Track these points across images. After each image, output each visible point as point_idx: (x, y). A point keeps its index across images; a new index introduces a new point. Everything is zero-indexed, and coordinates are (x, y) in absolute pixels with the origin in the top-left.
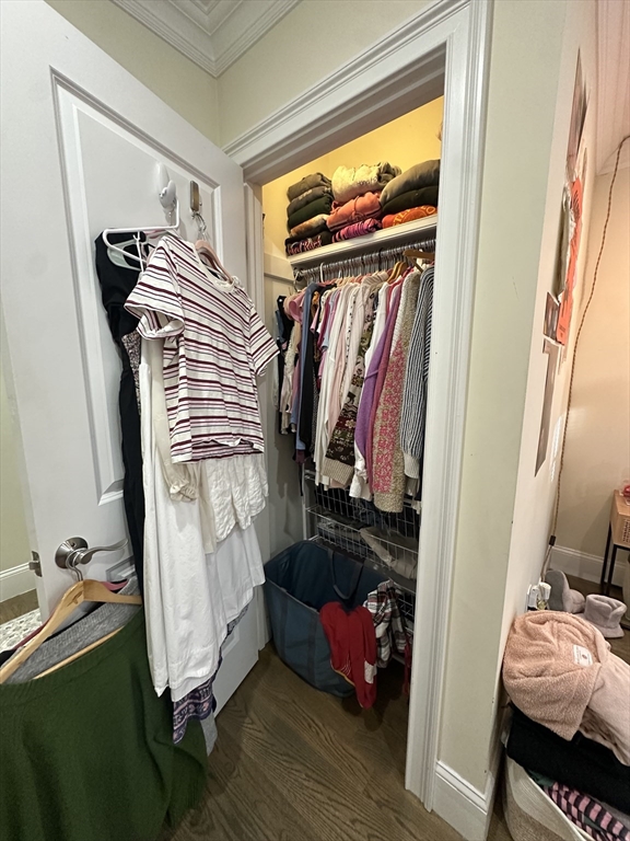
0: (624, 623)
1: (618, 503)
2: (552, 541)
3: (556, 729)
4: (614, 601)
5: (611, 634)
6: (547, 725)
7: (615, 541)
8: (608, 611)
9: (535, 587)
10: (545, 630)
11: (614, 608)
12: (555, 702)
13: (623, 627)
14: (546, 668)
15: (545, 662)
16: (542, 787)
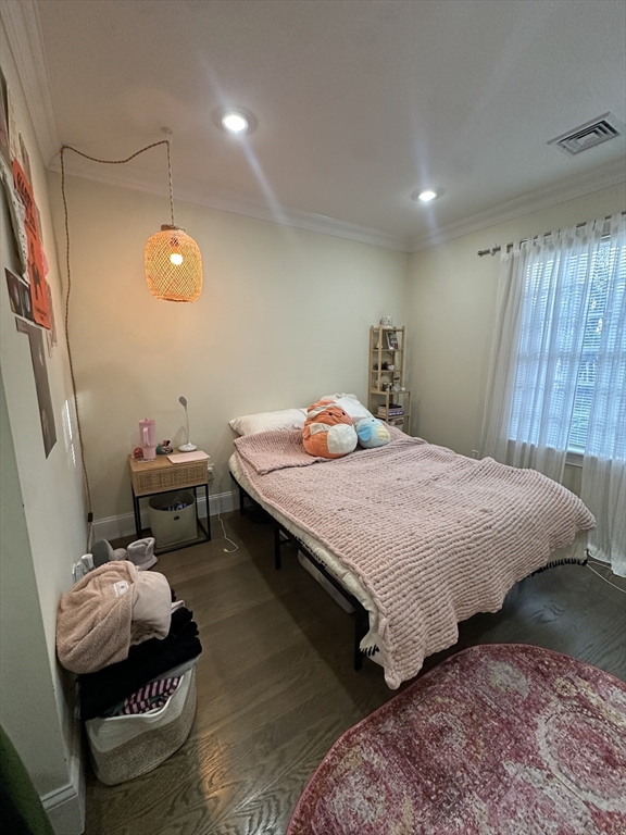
0: (157, 551)
1: (132, 465)
2: (90, 518)
3: (117, 659)
4: (145, 540)
5: (150, 564)
6: (109, 663)
7: (136, 495)
8: (144, 549)
9: (79, 563)
10: (90, 589)
11: (147, 545)
12: (109, 639)
13: (156, 555)
14: (95, 619)
15: (92, 616)
16: (117, 715)
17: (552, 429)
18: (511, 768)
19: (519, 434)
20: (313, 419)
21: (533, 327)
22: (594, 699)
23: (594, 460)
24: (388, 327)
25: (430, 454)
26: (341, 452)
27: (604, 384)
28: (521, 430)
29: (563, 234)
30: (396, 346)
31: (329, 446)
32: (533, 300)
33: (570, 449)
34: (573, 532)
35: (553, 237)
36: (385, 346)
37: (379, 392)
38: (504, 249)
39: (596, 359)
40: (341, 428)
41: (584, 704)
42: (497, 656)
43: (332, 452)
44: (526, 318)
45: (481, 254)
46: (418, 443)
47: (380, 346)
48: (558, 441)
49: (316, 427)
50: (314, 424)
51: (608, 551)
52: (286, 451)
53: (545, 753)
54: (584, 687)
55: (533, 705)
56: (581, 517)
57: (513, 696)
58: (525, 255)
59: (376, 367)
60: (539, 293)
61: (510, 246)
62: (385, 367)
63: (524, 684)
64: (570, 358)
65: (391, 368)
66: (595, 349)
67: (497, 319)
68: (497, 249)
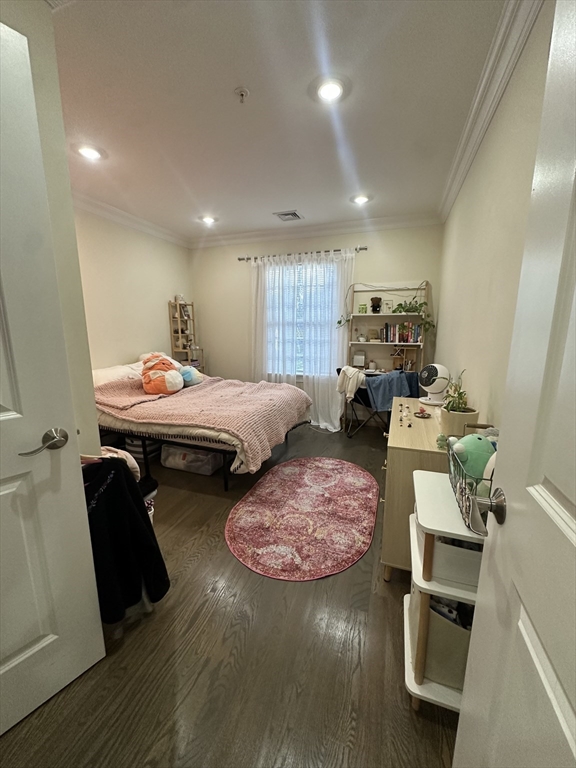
17: (288, 364)
18: (299, 490)
19: (273, 370)
20: (151, 368)
21: (273, 308)
22: (320, 465)
23: (307, 377)
24: (182, 302)
25: (231, 384)
26: (176, 389)
27: (307, 338)
28: (273, 367)
29: (282, 257)
30: (188, 316)
31: (168, 385)
32: (271, 292)
33: (298, 373)
34: (305, 406)
35: (277, 258)
36: (181, 316)
37: (181, 350)
38: (253, 259)
39: (302, 326)
40: (172, 372)
41: (318, 467)
42: (285, 466)
43: (170, 389)
44: (269, 302)
45: (239, 259)
46: (219, 381)
47: (177, 315)
48: (292, 370)
49: (154, 373)
50: (152, 372)
51: (318, 421)
52: (130, 395)
53: (308, 483)
54: (317, 463)
55: (301, 474)
56: (307, 401)
57: (294, 474)
58: (264, 265)
59: (176, 332)
60: (274, 289)
61: (256, 258)
62: (183, 332)
63: (297, 470)
64: (292, 324)
65: (187, 332)
66: (302, 320)
67: (254, 302)
68: (249, 259)
